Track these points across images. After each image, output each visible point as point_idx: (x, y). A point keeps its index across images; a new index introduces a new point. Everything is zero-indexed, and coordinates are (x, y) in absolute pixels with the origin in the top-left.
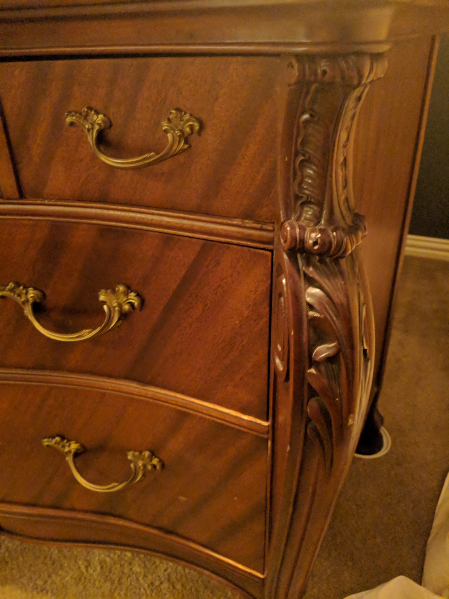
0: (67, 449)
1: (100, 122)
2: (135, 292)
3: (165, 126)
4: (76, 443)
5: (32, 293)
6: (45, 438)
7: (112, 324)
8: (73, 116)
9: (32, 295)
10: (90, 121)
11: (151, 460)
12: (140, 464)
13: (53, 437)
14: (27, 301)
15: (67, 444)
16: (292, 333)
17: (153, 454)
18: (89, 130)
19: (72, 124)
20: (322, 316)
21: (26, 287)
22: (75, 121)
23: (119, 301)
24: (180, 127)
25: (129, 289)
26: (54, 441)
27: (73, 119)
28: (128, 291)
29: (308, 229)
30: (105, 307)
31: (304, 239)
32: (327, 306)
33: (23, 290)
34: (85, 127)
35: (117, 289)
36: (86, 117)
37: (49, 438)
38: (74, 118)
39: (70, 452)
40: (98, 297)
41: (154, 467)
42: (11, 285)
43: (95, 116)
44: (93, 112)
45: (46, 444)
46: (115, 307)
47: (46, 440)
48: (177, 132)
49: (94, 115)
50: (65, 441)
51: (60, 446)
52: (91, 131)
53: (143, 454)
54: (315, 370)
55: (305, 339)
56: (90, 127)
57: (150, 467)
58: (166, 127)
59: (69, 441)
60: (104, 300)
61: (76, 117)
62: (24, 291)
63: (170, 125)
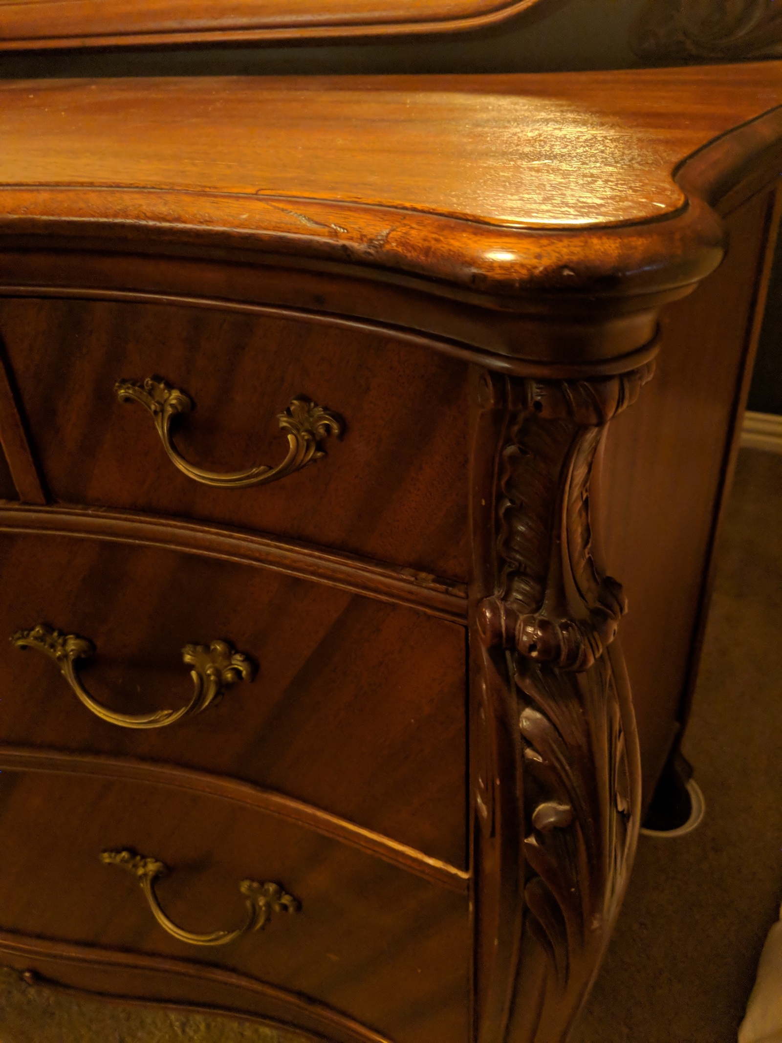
0: (141, 871)
1: (174, 402)
2: (242, 653)
3: (284, 422)
4: (156, 861)
5: (73, 645)
6: (105, 851)
7: (205, 703)
8: (128, 388)
9: (73, 647)
10: (157, 399)
11: (279, 898)
12: (262, 902)
13: (119, 852)
14: (65, 656)
15: (142, 863)
16: (498, 783)
17: (282, 888)
18: (156, 412)
19: (127, 400)
20: (547, 762)
21: (62, 634)
22: (133, 397)
23: (217, 665)
24: (307, 426)
25: (232, 648)
26: (119, 858)
27: (129, 393)
28: (230, 653)
29: (522, 617)
30: (194, 674)
31: (514, 636)
32: (555, 746)
33: (59, 638)
34: (150, 408)
35: (212, 647)
36: (151, 393)
37: (112, 851)
38: (131, 391)
39: (145, 875)
40: (181, 656)
41: (285, 907)
42: (38, 631)
43: (166, 391)
44: (162, 386)
45: (107, 860)
46: (209, 676)
47: (106, 855)
48: (303, 434)
49: (164, 390)
50: (138, 858)
51: (130, 866)
52: (160, 414)
53: (266, 887)
54: (536, 841)
55: (519, 793)
56: (158, 408)
57: (277, 908)
58: (285, 424)
59: (143, 857)
60: (193, 663)
61: (134, 391)
62: (60, 641)
63: (290, 420)
